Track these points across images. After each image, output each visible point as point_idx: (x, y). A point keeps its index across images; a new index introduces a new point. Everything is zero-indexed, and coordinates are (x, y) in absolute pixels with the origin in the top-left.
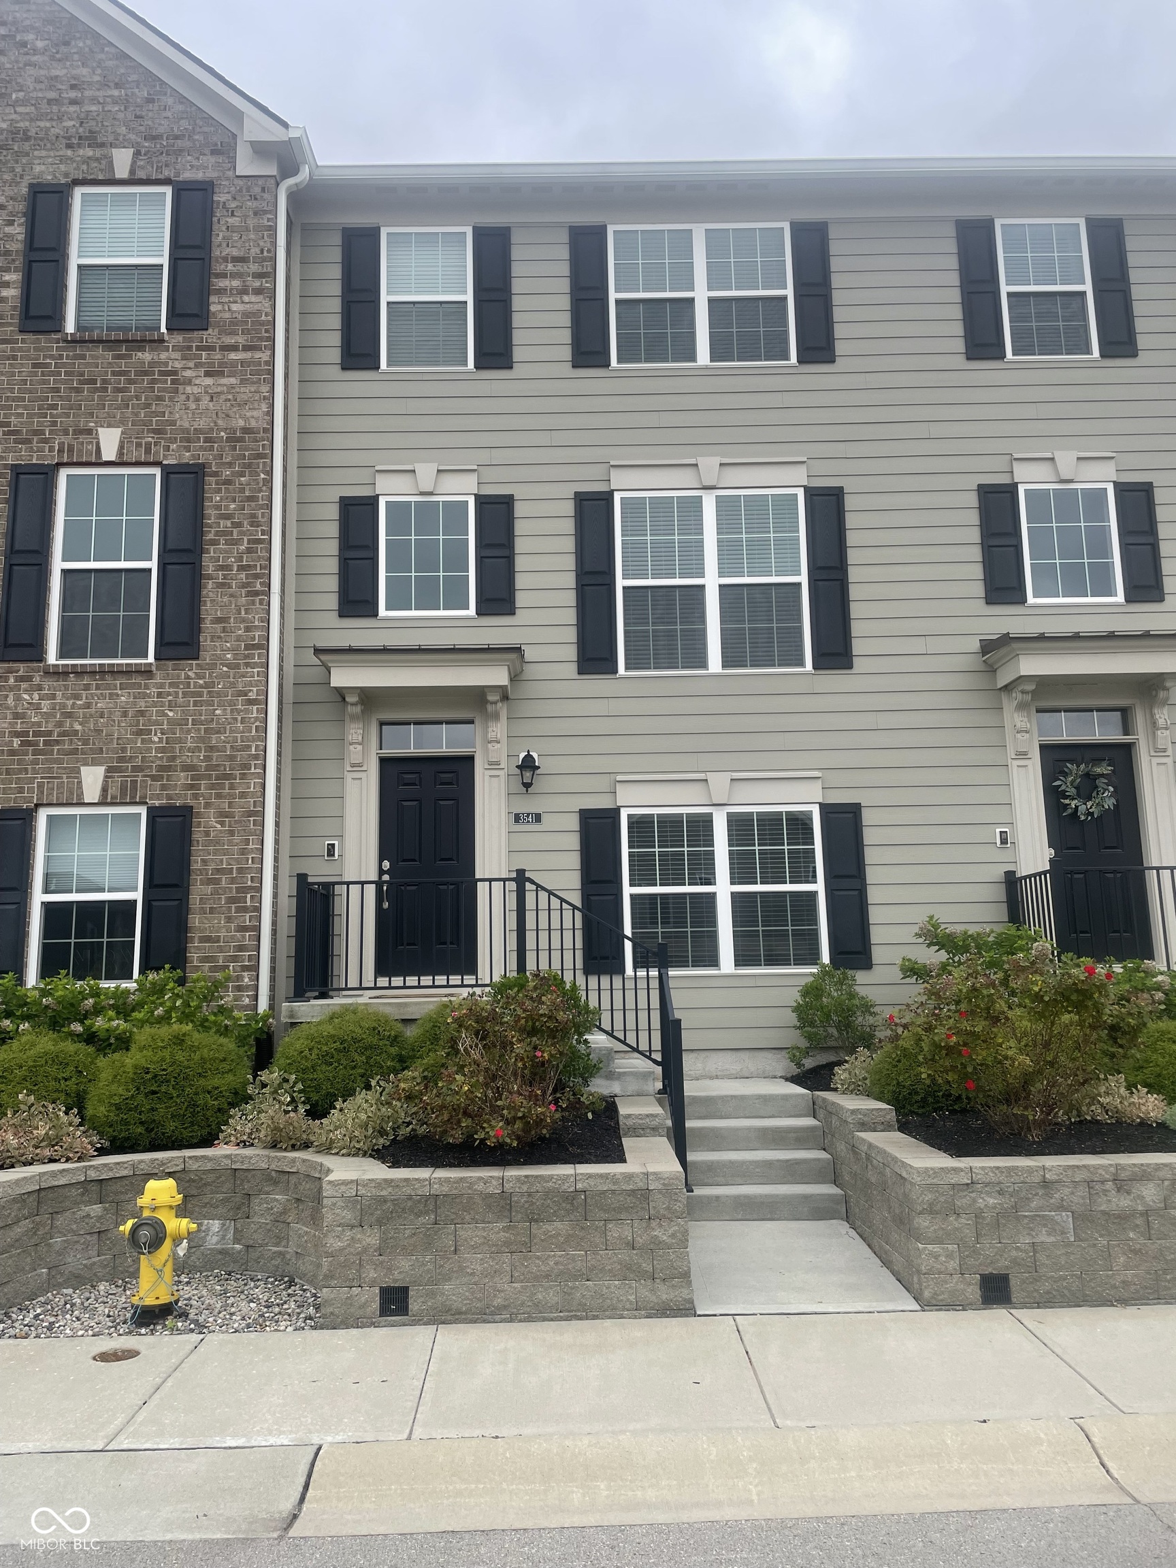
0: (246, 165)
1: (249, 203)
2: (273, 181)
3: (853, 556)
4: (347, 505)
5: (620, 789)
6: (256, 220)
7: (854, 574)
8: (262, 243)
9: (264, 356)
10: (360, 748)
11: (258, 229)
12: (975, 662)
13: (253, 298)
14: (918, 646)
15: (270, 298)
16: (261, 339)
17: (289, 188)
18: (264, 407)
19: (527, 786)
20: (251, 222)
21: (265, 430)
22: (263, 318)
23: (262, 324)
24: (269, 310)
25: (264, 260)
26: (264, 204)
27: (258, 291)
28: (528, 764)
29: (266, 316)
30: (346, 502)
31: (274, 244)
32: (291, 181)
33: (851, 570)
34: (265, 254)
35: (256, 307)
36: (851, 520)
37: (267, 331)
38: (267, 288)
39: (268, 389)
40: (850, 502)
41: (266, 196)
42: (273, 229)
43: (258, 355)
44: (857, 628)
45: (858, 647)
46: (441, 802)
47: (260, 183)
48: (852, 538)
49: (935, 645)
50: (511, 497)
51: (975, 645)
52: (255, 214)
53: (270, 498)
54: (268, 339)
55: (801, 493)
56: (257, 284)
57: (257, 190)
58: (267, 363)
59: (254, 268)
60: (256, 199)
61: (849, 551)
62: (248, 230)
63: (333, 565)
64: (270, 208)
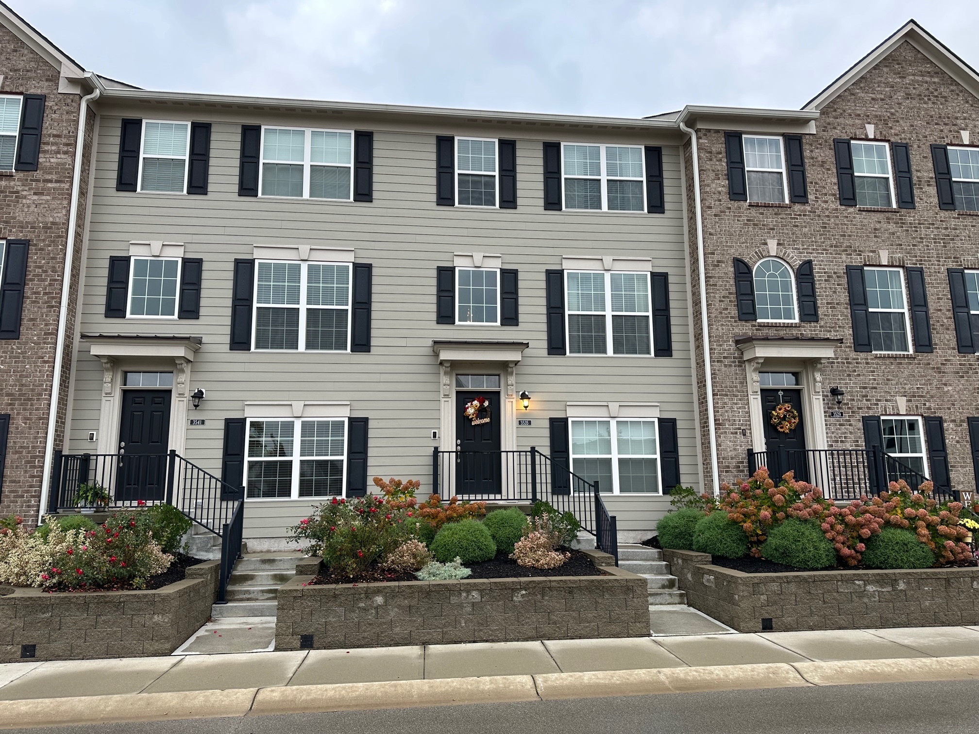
0: (64, 88)
1: (64, 108)
2: (78, 97)
3: (374, 298)
4: (113, 260)
5: (246, 408)
6: (67, 116)
7: (374, 306)
8: (69, 128)
9: (67, 186)
10: (110, 385)
11: (68, 121)
12: (429, 351)
13: (63, 156)
14: (402, 342)
15: (72, 156)
16: (65, 177)
17: (88, 100)
18: (64, 212)
19: (196, 406)
20: (65, 117)
21: (63, 224)
22: (67, 166)
23: (67, 169)
24: (71, 162)
25: (70, 137)
26: (72, 108)
27: (65, 153)
28: (199, 395)
29: (69, 165)
30: (114, 259)
31: (77, 129)
32: (89, 97)
33: (373, 304)
34: (71, 134)
35: (64, 161)
36: (375, 280)
37: (68, 173)
38: (71, 151)
39: (67, 203)
40: (375, 271)
41: (73, 104)
42: (77, 122)
43: (63, 185)
44: (374, 333)
45: (373, 342)
46: (154, 413)
47: (71, 97)
48: (374, 289)
49: (411, 342)
50: (201, 260)
51: (430, 343)
52: (67, 113)
53: (64, 259)
54: (69, 177)
55: (351, 265)
56: (65, 149)
57: (69, 101)
58: (67, 189)
59: (64, 141)
60: (68, 105)
61: (373, 295)
62: (62, 121)
63: (104, 291)
64: (75, 110)
